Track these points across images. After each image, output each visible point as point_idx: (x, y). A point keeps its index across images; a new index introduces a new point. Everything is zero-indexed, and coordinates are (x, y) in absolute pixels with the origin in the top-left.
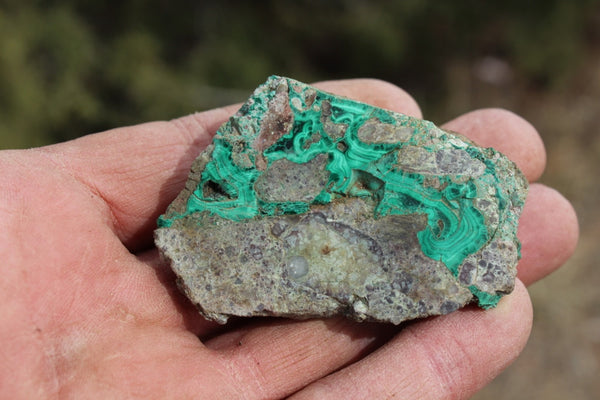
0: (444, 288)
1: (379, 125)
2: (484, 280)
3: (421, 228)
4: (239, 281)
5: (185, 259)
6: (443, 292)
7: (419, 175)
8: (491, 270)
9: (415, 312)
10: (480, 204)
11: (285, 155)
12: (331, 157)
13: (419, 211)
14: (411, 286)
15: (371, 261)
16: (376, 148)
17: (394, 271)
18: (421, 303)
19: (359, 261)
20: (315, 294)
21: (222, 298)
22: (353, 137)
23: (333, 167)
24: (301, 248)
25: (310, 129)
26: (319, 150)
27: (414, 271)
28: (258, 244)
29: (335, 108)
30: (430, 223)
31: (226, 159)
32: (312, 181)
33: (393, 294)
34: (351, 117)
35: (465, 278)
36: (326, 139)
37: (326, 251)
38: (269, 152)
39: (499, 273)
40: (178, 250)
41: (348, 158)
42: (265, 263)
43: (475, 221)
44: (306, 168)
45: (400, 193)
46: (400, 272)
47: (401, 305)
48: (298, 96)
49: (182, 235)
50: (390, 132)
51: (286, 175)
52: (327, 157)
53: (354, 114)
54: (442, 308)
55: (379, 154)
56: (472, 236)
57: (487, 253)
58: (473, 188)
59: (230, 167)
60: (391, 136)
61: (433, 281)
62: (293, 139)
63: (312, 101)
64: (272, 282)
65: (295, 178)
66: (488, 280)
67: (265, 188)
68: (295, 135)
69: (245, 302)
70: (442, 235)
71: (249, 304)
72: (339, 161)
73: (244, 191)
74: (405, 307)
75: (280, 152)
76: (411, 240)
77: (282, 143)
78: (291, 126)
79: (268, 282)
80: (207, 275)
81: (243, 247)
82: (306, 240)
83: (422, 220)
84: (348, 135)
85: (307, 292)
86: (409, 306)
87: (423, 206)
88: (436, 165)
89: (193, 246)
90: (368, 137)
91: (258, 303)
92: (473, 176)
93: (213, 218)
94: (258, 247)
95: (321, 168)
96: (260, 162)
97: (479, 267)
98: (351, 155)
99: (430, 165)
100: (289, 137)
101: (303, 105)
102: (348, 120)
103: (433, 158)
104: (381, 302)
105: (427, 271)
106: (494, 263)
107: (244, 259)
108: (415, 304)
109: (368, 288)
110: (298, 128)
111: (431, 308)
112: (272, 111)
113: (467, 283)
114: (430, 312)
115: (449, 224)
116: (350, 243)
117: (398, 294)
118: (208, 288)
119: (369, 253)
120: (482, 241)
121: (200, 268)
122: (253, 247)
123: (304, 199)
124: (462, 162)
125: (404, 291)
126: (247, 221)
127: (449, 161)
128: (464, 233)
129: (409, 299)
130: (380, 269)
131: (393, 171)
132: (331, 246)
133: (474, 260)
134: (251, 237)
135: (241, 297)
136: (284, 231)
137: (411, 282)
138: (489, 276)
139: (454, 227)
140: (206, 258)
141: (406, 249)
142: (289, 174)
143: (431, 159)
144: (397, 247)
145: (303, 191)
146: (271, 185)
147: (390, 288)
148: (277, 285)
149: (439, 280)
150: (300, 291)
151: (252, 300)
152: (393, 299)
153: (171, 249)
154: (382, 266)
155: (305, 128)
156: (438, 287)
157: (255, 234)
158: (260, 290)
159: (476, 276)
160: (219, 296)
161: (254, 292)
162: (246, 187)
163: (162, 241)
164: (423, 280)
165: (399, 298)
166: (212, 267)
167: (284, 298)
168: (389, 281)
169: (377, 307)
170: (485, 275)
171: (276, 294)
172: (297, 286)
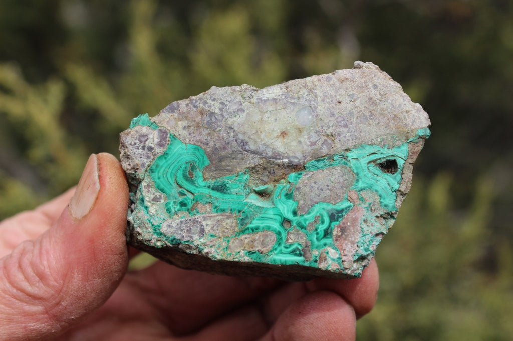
0: (180, 123)
1: (259, 248)
2: (147, 136)
3: (207, 168)
4: (351, 96)
5: (400, 106)
6: (180, 120)
7: (217, 212)
8: (142, 145)
9: (200, 99)
10: (160, 198)
11: (334, 207)
12: (295, 214)
13: (212, 182)
14: (207, 119)
15: (244, 134)
16: (257, 228)
17: (224, 129)
18: (196, 107)
19: (254, 132)
20: (286, 98)
21: (363, 81)
22: (279, 234)
23: (291, 205)
24: (305, 133)
25: (317, 234)
26: (306, 217)
27: (207, 132)
28: (341, 129)
29: (300, 255)
30: (200, 174)
31: (383, 194)
32: (307, 190)
33: (221, 110)
34: (284, 250)
35: (163, 134)
36: (302, 228)
37: (283, 134)
38: (349, 207)
39: (135, 144)
40: (407, 112)
41: (280, 215)
42: (333, 115)
43: (163, 184)
44: (315, 200)
45: (230, 194)
46: (218, 129)
47: (213, 103)
48: (333, 260)
49: (406, 125)
50: (248, 244)
51: (330, 190)
52: (299, 213)
53: (282, 253)
54: (178, 106)
55: (255, 224)
56: (162, 171)
57: (148, 158)
58: (169, 211)
59: (379, 189)
60: (247, 241)
61: (189, 127)
62: (331, 222)
63: (320, 258)
64: (323, 101)
65: (322, 190)
66: (144, 136)
67: (345, 177)
68: (329, 226)
69: (342, 81)
70: (188, 166)
71: (339, 80)
72: (288, 211)
73: (363, 170)
74: (210, 102)
75: (339, 209)
76: (214, 157)
77: (339, 217)
78: (334, 233)
79: (326, 100)
80: (379, 97)
81: (354, 125)
82: (302, 140)
83: (207, 175)
84: (284, 235)
85: (292, 98)
86: (206, 103)
87: (209, 187)
88: (204, 223)
89: (395, 117)
90: (266, 236)
91: (331, 83)
92: (170, 221)
93: (383, 144)
94: (341, 127)
95: (301, 202)
96: (354, 197)
97: (152, 146)
98: (278, 218)
99: (209, 222)
100: (334, 224)
101: (327, 253)
102: (286, 248)
103: (207, 229)
104: (230, 102)
105: (196, 135)
106: (140, 151)
107: (351, 114)
108: (202, 105)
109: (243, 111)
110: (327, 233)
111: (187, 105)
112: (353, 243)
113: (161, 131)
114: (186, 101)
115: (185, 177)
116: (264, 145)
117: (217, 111)
118: (375, 87)
119: (247, 139)
120: (154, 167)
121: (386, 101)
122: (346, 126)
123: (311, 173)
124: (182, 230)
125: (212, 114)
126: (355, 147)
127: (193, 229)
128: (170, 171)
129: (207, 108)
130: (236, 129)
131: (240, 212)
132: (280, 140)
133: (159, 151)
134: (348, 134)
135: (347, 84)
136: (323, 144)
137: (208, 122)
138: (143, 140)
139: (180, 175)
140: (382, 110)
141: (216, 149)
142: (328, 192)
143: (209, 228)
144: (225, 148)
145: (312, 181)
146: (341, 180)
147: (225, 114)
148: (319, 99)
149: (184, 128)
150: (299, 98)
151: (338, 84)
152: (221, 107)
153: (413, 112)
154: (234, 131)
155: (322, 234)
156: (185, 123)
157: (346, 137)
158: (333, 94)
159: (154, 138)
160: (365, 83)
161: (337, 90)
162: (361, 175)
163: (422, 118)
164: (198, 126)
165: (216, 108)
166: (376, 105)
167: (311, 91)
168: (226, 120)
169: (232, 97)
170: (147, 140)
171: (318, 92)
172: (302, 102)
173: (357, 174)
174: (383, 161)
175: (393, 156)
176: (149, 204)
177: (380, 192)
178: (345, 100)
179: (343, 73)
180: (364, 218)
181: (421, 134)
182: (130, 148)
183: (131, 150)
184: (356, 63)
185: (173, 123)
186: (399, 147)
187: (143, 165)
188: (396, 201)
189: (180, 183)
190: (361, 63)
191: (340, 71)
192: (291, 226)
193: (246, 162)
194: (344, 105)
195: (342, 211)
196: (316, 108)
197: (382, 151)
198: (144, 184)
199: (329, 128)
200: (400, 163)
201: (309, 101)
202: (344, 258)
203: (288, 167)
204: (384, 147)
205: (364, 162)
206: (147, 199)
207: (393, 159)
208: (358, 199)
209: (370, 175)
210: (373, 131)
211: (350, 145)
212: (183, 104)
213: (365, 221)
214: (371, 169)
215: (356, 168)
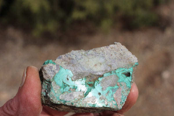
0: (63, 62)
2: (52, 67)
4: (115, 53)
5: (129, 56)
6: (63, 61)
8: (51, 70)
9: (69, 54)
10: (58, 87)
11: (113, 88)
14: (71, 61)
15: (84, 65)
17: (77, 64)
18: (67, 57)
19: (87, 64)
20: (95, 54)
23: (100, 87)
24: (102, 65)
26: (105, 91)
27: (72, 65)
28: (113, 63)
30: (71, 79)
31: (127, 83)
33: (76, 58)
36: (104, 95)
37: (96, 65)
38: (118, 87)
40: (131, 57)
41: (97, 91)
42: (110, 59)
43: (58, 82)
46: (75, 64)
47: (73, 55)
48: (114, 104)
49: (132, 62)
51: (112, 82)
54: (62, 57)
56: (58, 78)
57: (53, 74)
58: (61, 91)
59: (126, 81)
61: (66, 64)
62: (113, 92)
64: (107, 54)
67: (116, 78)
68: (112, 94)
69: (112, 48)
71: (111, 48)
72: (99, 90)
74: (72, 55)
75: (115, 88)
77: (115, 91)
79: (108, 54)
80: (123, 53)
81: (117, 62)
82: (102, 67)
83: (73, 79)
85: (97, 54)
86: (70, 56)
89: (128, 59)
91: (109, 49)
92: (62, 95)
93: (125, 67)
94: (113, 62)
95: (103, 87)
96: (119, 84)
97: (54, 70)
100: (114, 93)
101: (113, 102)
105: (68, 66)
106: (50, 72)
107: (115, 58)
109: (83, 58)
111: (65, 56)
112: (120, 99)
113: (57, 65)
114: (64, 55)
116: (90, 69)
117: (74, 58)
118: (122, 50)
120: (55, 77)
121: (125, 54)
122: (114, 62)
123: (105, 77)
124: (66, 98)
125: (73, 59)
126: (118, 69)
129: (71, 57)
132: (95, 67)
133: (56, 71)
134: (115, 65)
135: (113, 49)
136: (108, 68)
138: (51, 68)
140: (124, 57)
143: (75, 97)
145: (106, 80)
146: (114, 79)
147: (77, 59)
148: (105, 54)
149: (64, 64)
150: (99, 54)
151: (110, 49)
152: (75, 57)
153: (133, 57)
154: (80, 65)
155: (110, 96)
156: (64, 62)
157: (115, 66)
158: (109, 52)
159: (55, 67)
160: (118, 49)
161: (110, 51)
162: (120, 77)
163: (136, 59)
164: (69, 63)
165: (74, 57)
166: (122, 55)
167: (103, 51)
168: (78, 61)
169: (79, 54)
170: (52, 68)
171: (105, 52)
172: (101, 55)
173: (119, 77)
174: (126, 73)
175: (129, 71)
176: (55, 90)
177: (126, 82)
178: (113, 54)
179: (112, 46)
180: (122, 91)
181: (136, 64)
182: (47, 71)
183: (47, 72)
184: (115, 43)
185: (60, 62)
186: (130, 68)
187: (52, 76)
188: (131, 85)
189: (64, 82)
190: (117, 43)
191: (111, 45)
192: (100, 94)
193: (85, 75)
194: (113, 56)
195: (115, 89)
196: (105, 57)
197: (125, 70)
198: (52, 83)
199: (109, 63)
200: (131, 73)
201: (103, 55)
202: (117, 104)
203: (98, 75)
204: (126, 68)
205: (120, 73)
206: (54, 88)
207: (129, 72)
208: (120, 85)
209: (122, 77)
210: (122, 63)
211: (116, 68)
212: (63, 56)
213: (123, 92)
214: (123, 75)
215: (119, 75)
